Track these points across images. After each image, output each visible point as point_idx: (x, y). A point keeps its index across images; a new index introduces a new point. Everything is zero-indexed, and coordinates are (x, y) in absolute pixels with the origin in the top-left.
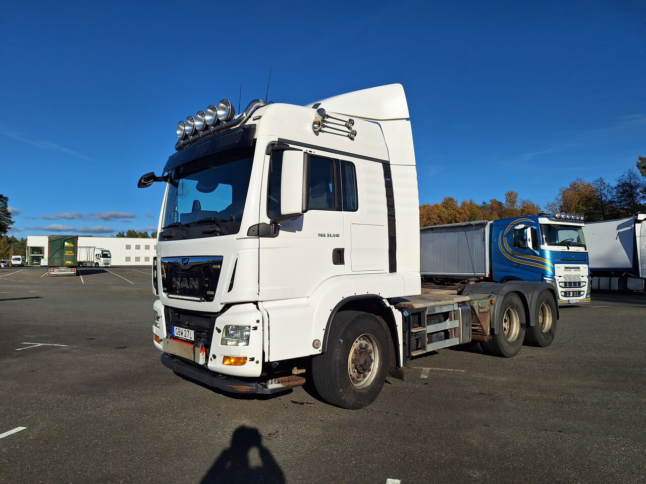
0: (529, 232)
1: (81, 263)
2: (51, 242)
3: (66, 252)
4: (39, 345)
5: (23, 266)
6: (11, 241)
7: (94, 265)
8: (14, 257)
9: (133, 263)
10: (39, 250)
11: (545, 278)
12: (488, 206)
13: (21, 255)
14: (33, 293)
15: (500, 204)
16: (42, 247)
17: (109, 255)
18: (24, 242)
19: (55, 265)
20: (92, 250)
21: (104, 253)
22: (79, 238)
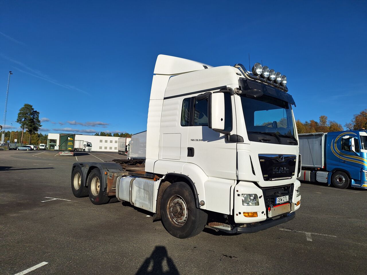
0: (353, 141)
1: (76, 149)
2: (61, 137)
3: (69, 143)
4: (55, 199)
5: (46, 150)
6: (40, 136)
7: (82, 150)
8: (41, 144)
9: (103, 150)
10: (54, 141)
11: (363, 171)
12: (309, 124)
13: (45, 144)
14: (50, 165)
15: (316, 123)
16: (55, 140)
17: (91, 145)
18: (46, 137)
19: (62, 150)
20: (82, 142)
21: (88, 144)
22: (76, 135)
